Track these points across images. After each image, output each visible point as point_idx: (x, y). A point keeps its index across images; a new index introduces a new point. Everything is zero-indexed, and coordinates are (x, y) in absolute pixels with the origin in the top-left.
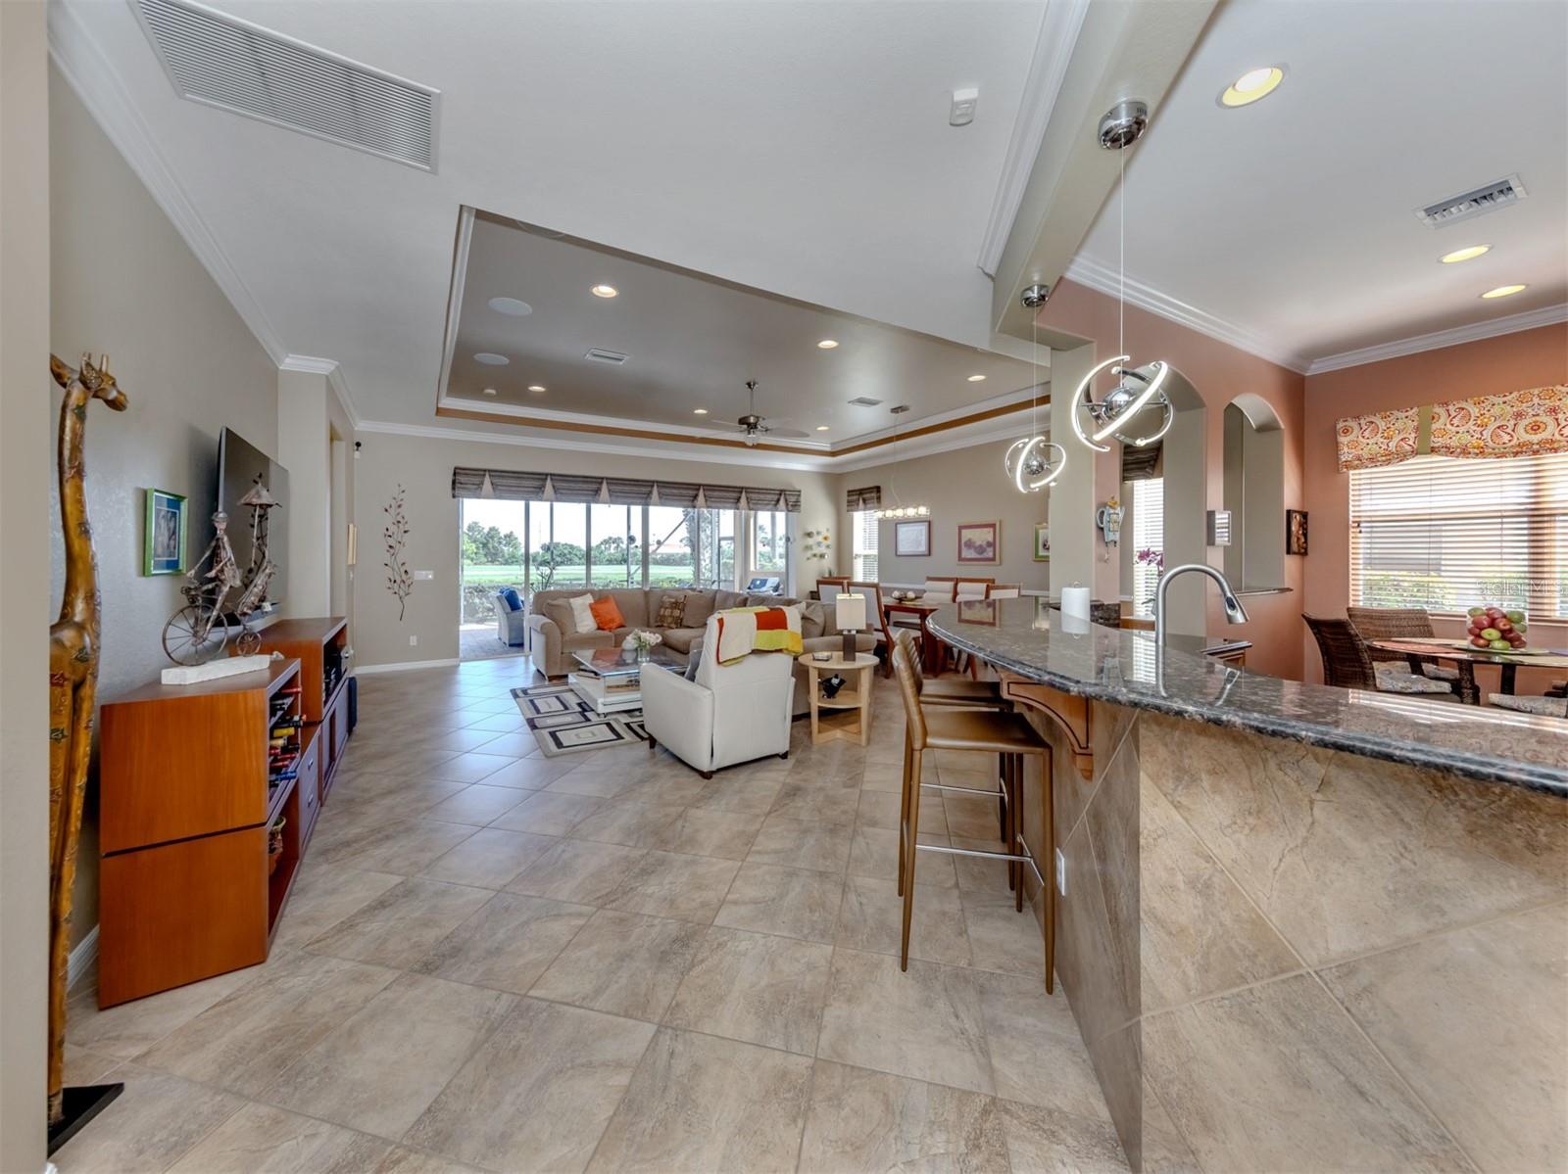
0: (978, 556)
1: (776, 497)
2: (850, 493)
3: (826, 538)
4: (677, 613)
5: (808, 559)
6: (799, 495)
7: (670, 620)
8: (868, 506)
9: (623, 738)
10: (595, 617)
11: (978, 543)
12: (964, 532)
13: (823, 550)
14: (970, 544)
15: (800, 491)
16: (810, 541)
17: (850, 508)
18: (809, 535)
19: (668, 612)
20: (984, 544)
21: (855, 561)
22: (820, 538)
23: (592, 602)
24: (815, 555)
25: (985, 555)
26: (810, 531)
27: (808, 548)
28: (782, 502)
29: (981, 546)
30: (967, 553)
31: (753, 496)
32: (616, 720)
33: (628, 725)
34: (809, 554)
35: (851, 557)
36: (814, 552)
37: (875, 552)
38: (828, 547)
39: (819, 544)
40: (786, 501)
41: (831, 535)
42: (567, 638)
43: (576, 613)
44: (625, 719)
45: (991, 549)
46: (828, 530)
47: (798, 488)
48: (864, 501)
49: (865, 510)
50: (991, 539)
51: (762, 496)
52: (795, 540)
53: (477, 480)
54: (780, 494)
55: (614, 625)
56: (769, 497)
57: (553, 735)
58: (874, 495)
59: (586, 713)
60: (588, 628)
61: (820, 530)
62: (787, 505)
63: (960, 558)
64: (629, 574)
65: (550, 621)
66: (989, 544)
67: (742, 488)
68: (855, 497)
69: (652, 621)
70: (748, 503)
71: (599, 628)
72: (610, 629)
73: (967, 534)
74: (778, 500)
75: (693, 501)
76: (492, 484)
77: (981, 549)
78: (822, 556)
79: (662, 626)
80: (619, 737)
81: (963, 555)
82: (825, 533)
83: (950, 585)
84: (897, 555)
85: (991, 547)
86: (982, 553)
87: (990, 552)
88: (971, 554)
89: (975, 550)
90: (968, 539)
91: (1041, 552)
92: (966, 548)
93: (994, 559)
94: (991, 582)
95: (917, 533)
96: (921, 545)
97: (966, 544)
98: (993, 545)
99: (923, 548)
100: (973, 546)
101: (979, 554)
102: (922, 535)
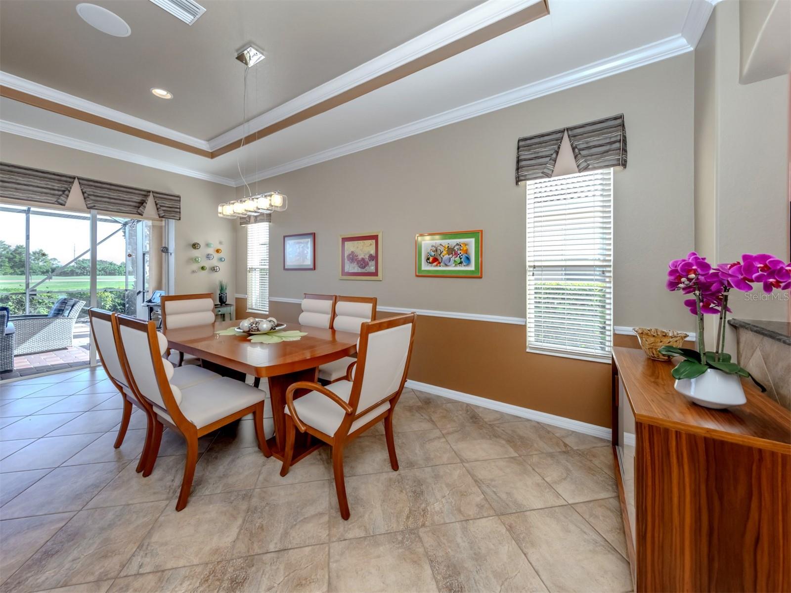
0: (360, 271)
1: (138, 199)
3: (218, 251)
5: (193, 272)
6: (179, 202)
11: (360, 257)
12: (347, 244)
13: (214, 262)
14: (353, 258)
16: (195, 253)
17: (242, 221)
18: (195, 246)
20: (367, 257)
21: (249, 275)
22: (209, 250)
24: (203, 268)
25: (368, 269)
26: (194, 242)
27: (193, 260)
28: (148, 206)
29: (363, 259)
30: (350, 267)
31: (94, 192)
34: (195, 266)
35: (245, 271)
36: (202, 265)
37: (266, 265)
38: (221, 260)
39: (208, 257)
40: (156, 205)
41: (225, 248)
45: (373, 263)
46: (221, 243)
47: (177, 193)
50: (373, 252)
51: (112, 194)
54: (146, 196)
61: (210, 242)
62: (158, 209)
63: (344, 273)
66: (371, 258)
70: (84, 198)
73: (350, 247)
74: (142, 204)
77: (363, 263)
78: (213, 269)
81: (346, 270)
82: (217, 246)
83: (329, 303)
84: (285, 269)
85: (373, 260)
86: (365, 267)
87: (372, 266)
88: (354, 268)
89: (358, 264)
90: (352, 252)
91: (425, 267)
92: (349, 262)
93: (376, 274)
94: (374, 301)
95: (303, 245)
96: (306, 259)
97: (348, 257)
98: (375, 258)
99: (308, 261)
100: (356, 260)
101: (362, 268)
102: (308, 248)
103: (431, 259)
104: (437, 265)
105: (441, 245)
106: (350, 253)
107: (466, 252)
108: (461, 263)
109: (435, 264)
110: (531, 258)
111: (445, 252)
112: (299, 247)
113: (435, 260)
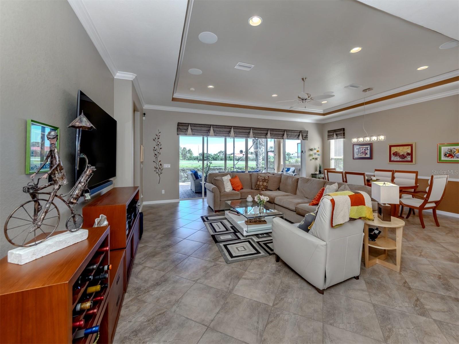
0: (401, 160)
1: (298, 134)
2: (329, 132)
3: (318, 151)
4: (265, 184)
5: (311, 160)
6: (308, 133)
7: (262, 187)
8: (339, 137)
9: (260, 253)
10: (232, 185)
11: (401, 154)
12: (392, 148)
13: (316, 156)
14: (396, 154)
15: (308, 131)
16: (311, 153)
17: (329, 138)
18: (311, 150)
19: (261, 183)
20: (405, 154)
21: (331, 161)
22: (315, 151)
23: (230, 178)
24: (313, 158)
25: (406, 159)
26: (311, 148)
27: (310, 155)
28: (301, 136)
29: (403, 155)
30: (393, 158)
31: (289, 133)
32: (252, 239)
33: (258, 242)
34: (311, 158)
35: (329, 160)
36: (313, 157)
37: (342, 157)
38: (318, 155)
39: (315, 154)
40: (302, 135)
41: (320, 150)
42: (222, 194)
43: (225, 183)
44: (256, 239)
45: (410, 156)
46: (318, 148)
47: (307, 130)
48: (336, 135)
49: (337, 139)
50: (409, 151)
51: (293, 133)
52: (305, 152)
53: (185, 128)
54: (300, 133)
55: (239, 188)
56: (295, 134)
57: (225, 246)
58: (342, 132)
59: (236, 233)
60: (229, 189)
61: (316, 148)
62: (303, 137)
63: (390, 161)
64: (234, 165)
65: (215, 187)
66: (408, 154)
67: (285, 130)
68: (331, 134)
69: (253, 187)
70: (287, 136)
71: (233, 189)
72: (238, 190)
73: (395, 149)
74: (299, 135)
75: (266, 136)
76: (191, 129)
77: (403, 156)
78: (316, 159)
79: (259, 189)
80: (258, 252)
81: (392, 159)
82: (317, 149)
84: (353, 159)
85: (409, 155)
86: (404, 158)
87: (409, 158)
88: (397, 158)
89: (399, 157)
90: (396, 152)
91: (443, 158)
92: (394, 156)
93: (411, 161)
94: (417, 173)
95: (365, 148)
96: (367, 154)
97: (394, 154)
98: (411, 154)
99: (368, 156)
100: (398, 155)
101: (402, 159)
102: (368, 150)
103: (448, 155)
104: (451, 158)
105: (454, 148)
106: (395, 152)
109: (450, 157)
111: (456, 152)
112: (362, 150)
113: (450, 155)
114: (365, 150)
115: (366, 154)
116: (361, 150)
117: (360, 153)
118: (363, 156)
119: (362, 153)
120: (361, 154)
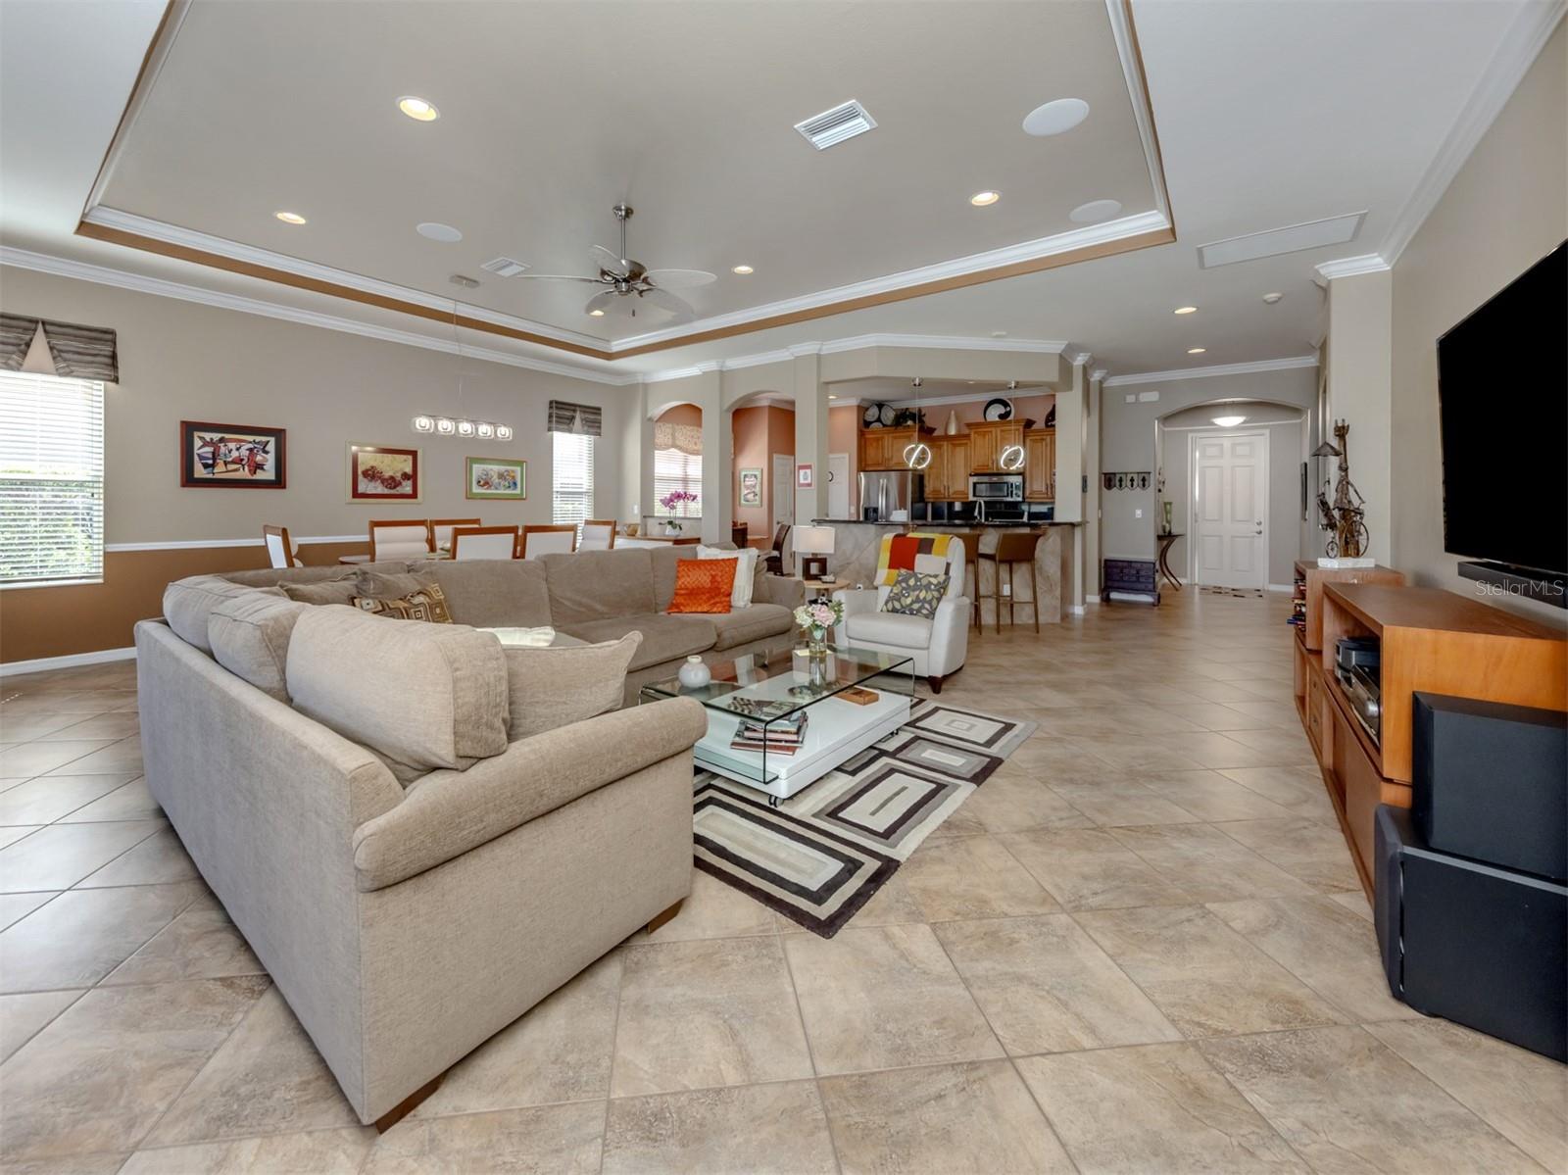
0: (386, 491)
11: (387, 475)
12: (359, 454)
14: (371, 474)
20: (396, 474)
25: (399, 490)
29: (392, 478)
30: (364, 486)
45: (410, 483)
50: (409, 470)
63: (357, 493)
66: (406, 476)
73: (366, 459)
77: (392, 482)
81: (361, 489)
85: (408, 479)
86: (395, 487)
87: (407, 485)
88: (376, 488)
89: (383, 483)
90: (372, 467)
91: (476, 490)
92: (366, 480)
93: (414, 495)
95: (251, 446)
96: (262, 469)
97: (365, 474)
98: (412, 477)
99: (268, 474)
100: (380, 478)
101: (390, 488)
102: (267, 453)
103: (482, 483)
104: (487, 489)
105: (491, 469)
106: (368, 467)
107: (513, 477)
108: (509, 487)
110: (556, 487)
112: (238, 449)
113: (486, 483)
114: (251, 450)
115: (260, 466)
116: (230, 451)
117: (226, 463)
118: (244, 474)
119: (233, 462)
120: (231, 467)
